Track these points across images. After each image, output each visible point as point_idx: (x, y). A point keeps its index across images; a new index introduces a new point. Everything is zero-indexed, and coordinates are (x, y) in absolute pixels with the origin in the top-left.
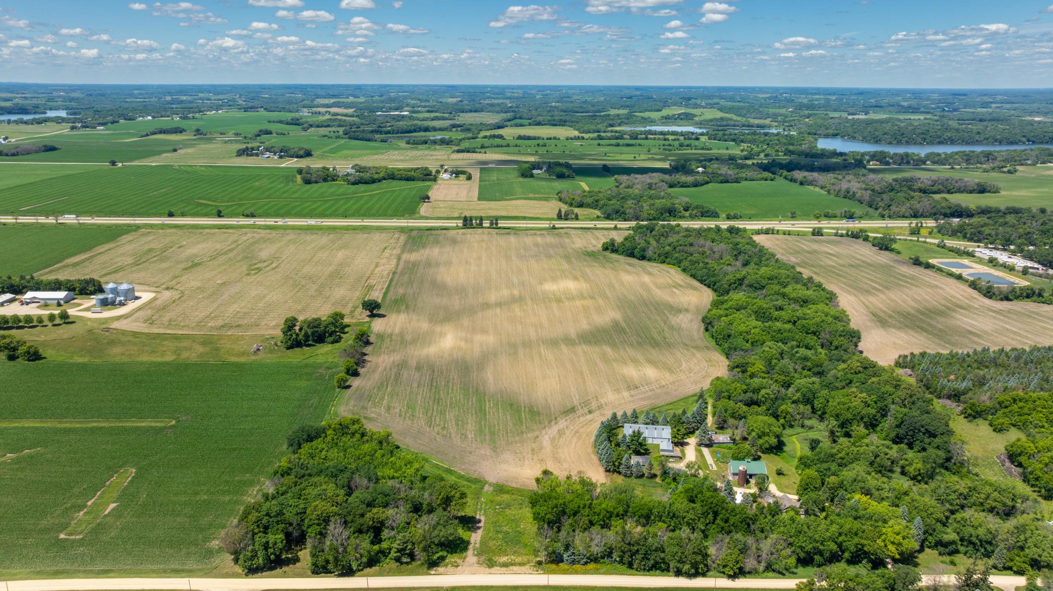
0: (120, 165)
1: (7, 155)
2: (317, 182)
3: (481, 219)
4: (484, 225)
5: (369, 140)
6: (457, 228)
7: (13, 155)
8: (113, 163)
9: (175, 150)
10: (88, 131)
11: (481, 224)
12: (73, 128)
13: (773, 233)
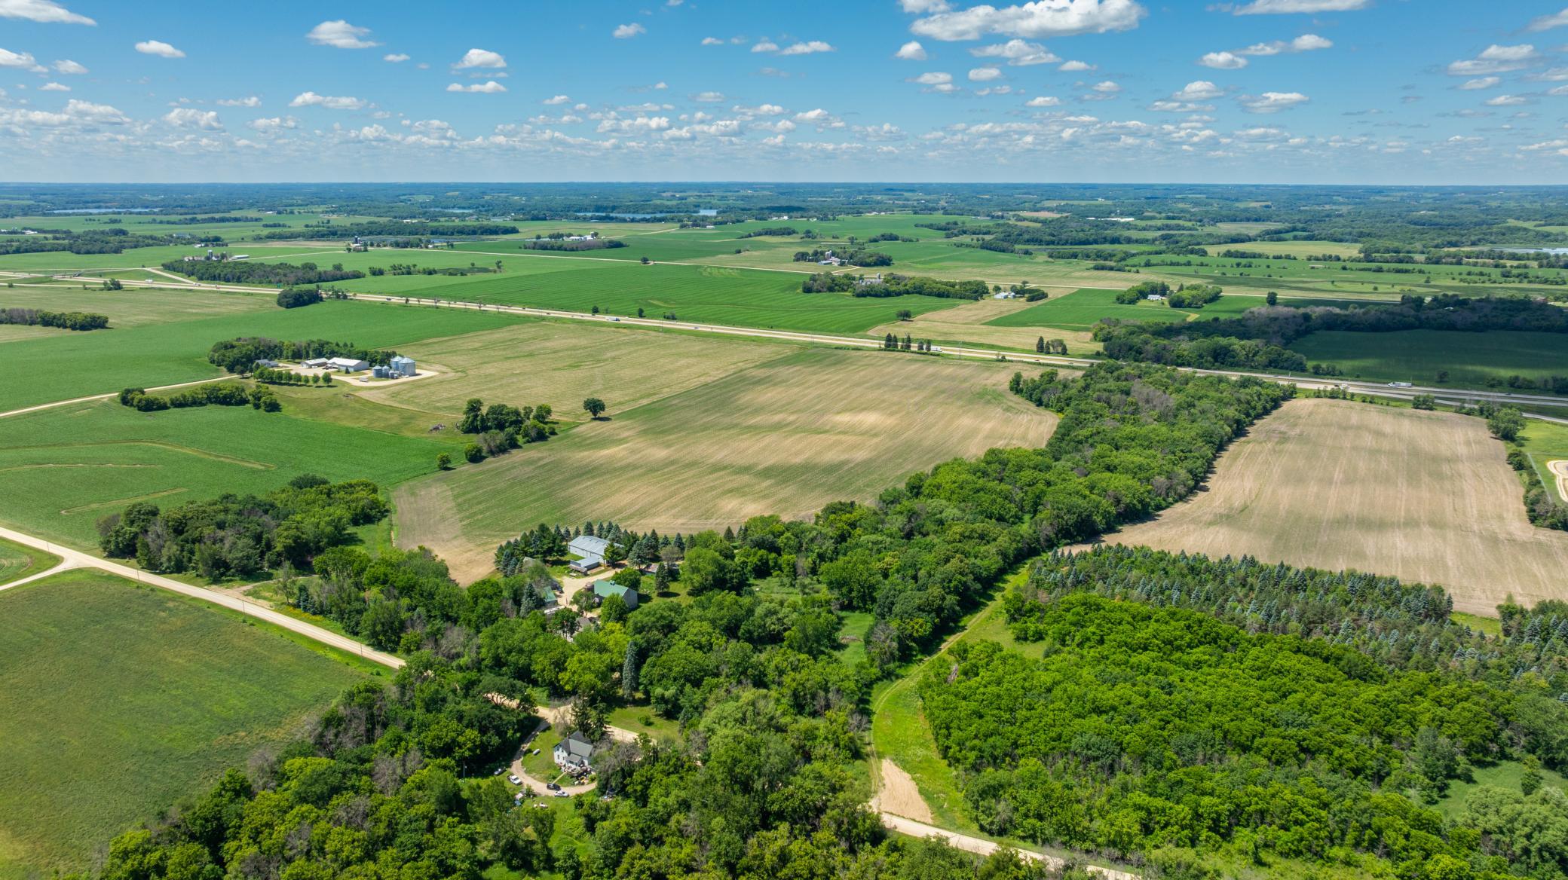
0: (652, 263)
1: (566, 250)
2: (819, 291)
3: (909, 340)
4: (912, 349)
5: (1003, 251)
6: (880, 350)
7: (572, 250)
8: (645, 261)
9: (739, 252)
10: (697, 230)
11: (909, 347)
12: (682, 227)
13: (1345, 398)
